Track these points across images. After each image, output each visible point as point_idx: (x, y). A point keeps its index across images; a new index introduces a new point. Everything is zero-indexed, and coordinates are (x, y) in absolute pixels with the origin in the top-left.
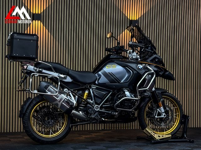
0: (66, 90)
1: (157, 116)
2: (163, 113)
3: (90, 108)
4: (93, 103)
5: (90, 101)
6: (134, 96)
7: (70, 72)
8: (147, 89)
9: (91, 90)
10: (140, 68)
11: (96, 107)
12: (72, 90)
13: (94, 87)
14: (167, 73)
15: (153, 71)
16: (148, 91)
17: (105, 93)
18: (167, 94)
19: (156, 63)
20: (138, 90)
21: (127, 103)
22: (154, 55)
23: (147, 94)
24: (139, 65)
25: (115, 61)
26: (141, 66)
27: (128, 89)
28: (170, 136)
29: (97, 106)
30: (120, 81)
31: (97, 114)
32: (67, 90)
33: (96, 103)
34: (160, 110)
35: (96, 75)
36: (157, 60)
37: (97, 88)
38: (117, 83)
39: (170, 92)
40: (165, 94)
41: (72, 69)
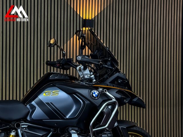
8: (105, 128)
9: (19, 130)
10: (94, 95)
13: (24, 125)
14: (135, 100)
15: (114, 100)
17: (41, 135)
18: (135, 128)
19: (119, 85)
20: (92, 130)
22: (116, 73)
23: (106, 136)
25: (56, 85)
26: (96, 93)
27: (77, 129)
30: (65, 117)
35: (28, 106)
36: (119, 82)
37: (29, 126)
39: (139, 126)
40: (132, 129)
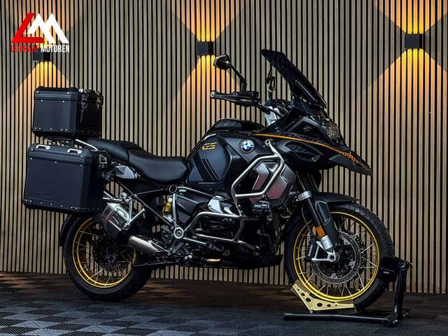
1: (317, 258)
2: (328, 250)
3: (167, 233)
4: (172, 224)
5: (169, 218)
6: (230, 209)
8: (261, 195)
9: (174, 195)
10: (245, 147)
11: (177, 230)
12: (136, 195)
13: (183, 189)
15: (277, 155)
16: (263, 199)
20: (234, 196)
21: (215, 224)
23: (259, 206)
24: (245, 143)
26: (247, 145)
28: (352, 306)
29: (179, 230)
31: (180, 245)
32: (125, 195)
33: (180, 224)
34: (322, 244)
37: (188, 191)
38: (212, 181)
40: (342, 206)
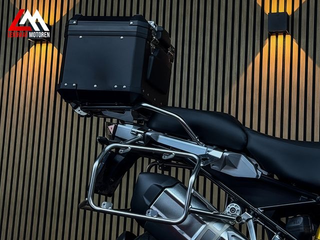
0: (233, 210)
7: (254, 143)
32: (238, 208)
41: (255, 128)
